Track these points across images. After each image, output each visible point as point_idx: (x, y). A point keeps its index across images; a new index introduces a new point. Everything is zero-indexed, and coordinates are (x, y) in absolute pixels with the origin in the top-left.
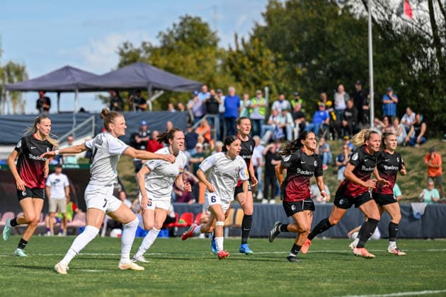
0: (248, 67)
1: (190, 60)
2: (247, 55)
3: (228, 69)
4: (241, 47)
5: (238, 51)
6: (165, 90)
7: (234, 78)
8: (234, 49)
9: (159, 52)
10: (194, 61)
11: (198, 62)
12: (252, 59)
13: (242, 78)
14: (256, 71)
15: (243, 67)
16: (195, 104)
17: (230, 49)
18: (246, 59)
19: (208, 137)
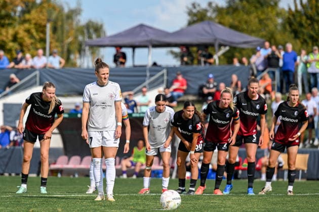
0: (306, 25)
1: (253, 19)
2: (306, 15)
3: (288, 27)
4: (299, 7)
5: (297, 11)
6: (231, 47)
7: (293, 35)
8: (293, 9)
9: (225, 11)
10: (257, 20)
11: (261, 21)
12: (310, 18)
13: (301, 36)
14: (313, 29)
15: (301, 25)
16: (258, 59)
17: (290, 9)
18: (304, 18)
19: (269, 89)
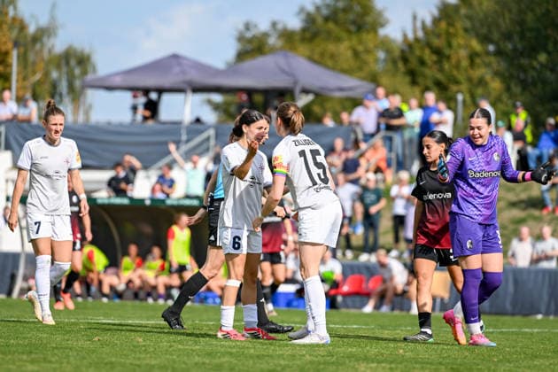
0: (429, 62)
1: (343, 49)
2: (429, 45)
3: (400, 65)
4: (420, 34)
5: (417, 40)
6: (317, 95)
7: (408, 79)
8: (410, 36)
9: (297, 38)
10: (349, 53)
11: (356, 54)
12: (437, 52)
13: (420, 80)
14: (441, 70)
15: (422, 62)
17: (405, 36)
18: (427, 52)
